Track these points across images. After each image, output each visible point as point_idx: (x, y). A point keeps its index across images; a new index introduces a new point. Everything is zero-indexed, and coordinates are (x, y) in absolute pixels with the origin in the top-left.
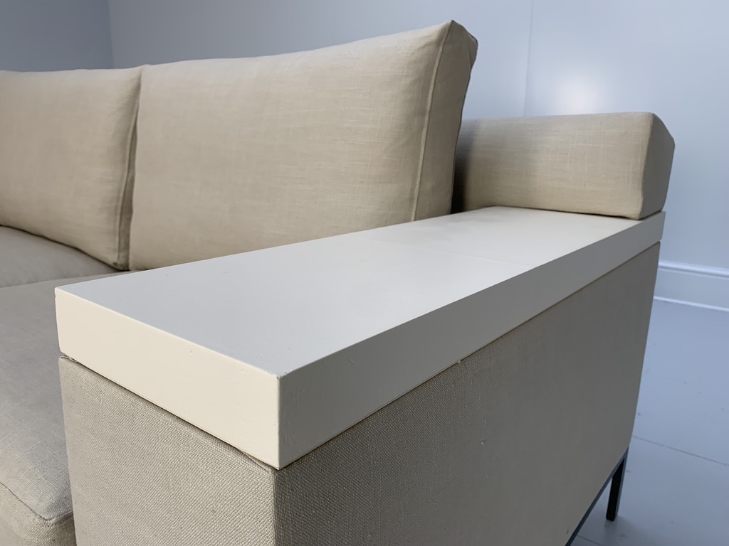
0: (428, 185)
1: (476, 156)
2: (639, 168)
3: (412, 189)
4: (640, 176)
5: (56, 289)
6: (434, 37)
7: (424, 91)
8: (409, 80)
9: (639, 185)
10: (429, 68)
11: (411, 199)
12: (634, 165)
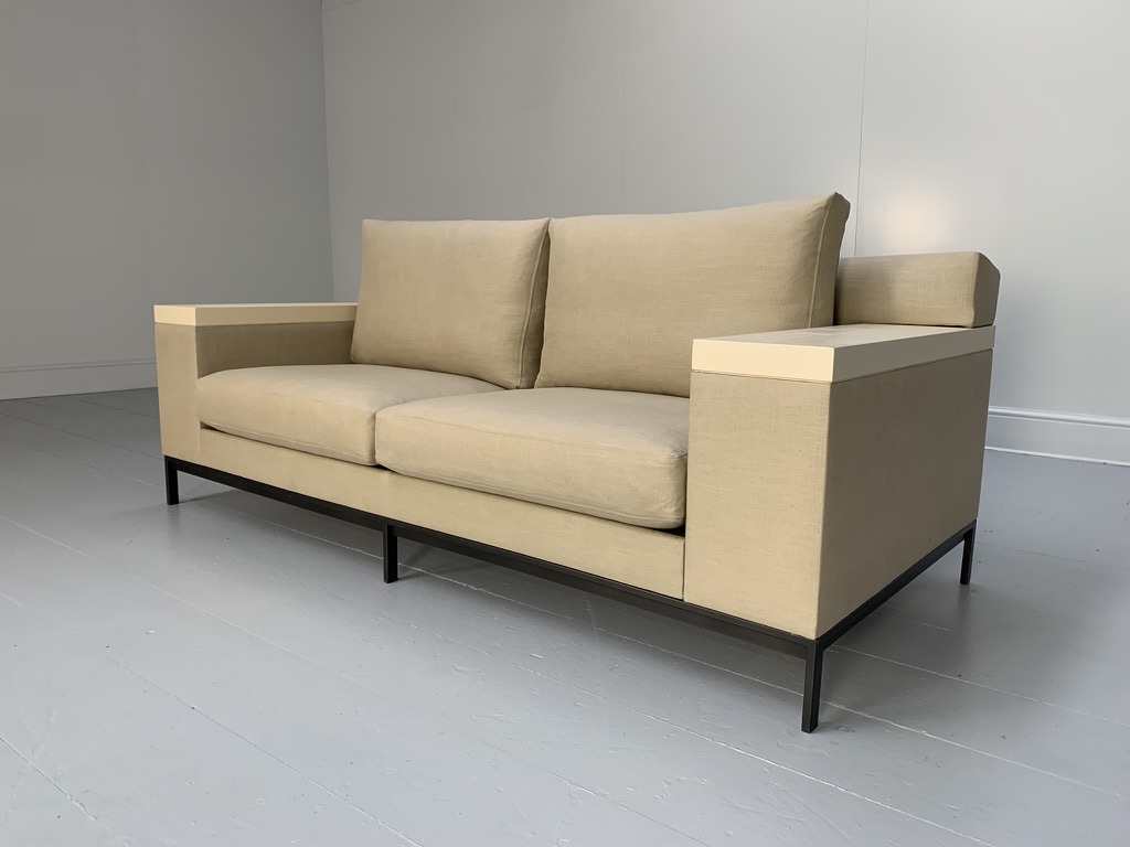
0: (820, 305)
1: (847, 286)
2: (972, 292)
3: (808, 309)
4: (971, 298)
5: (695, 341)
6: (824, 204)
7: (816, 240)
8: (806, 233)
9: (971, 303)
10: (820, 224)
11: (808, 314)
12: (966, 290)
